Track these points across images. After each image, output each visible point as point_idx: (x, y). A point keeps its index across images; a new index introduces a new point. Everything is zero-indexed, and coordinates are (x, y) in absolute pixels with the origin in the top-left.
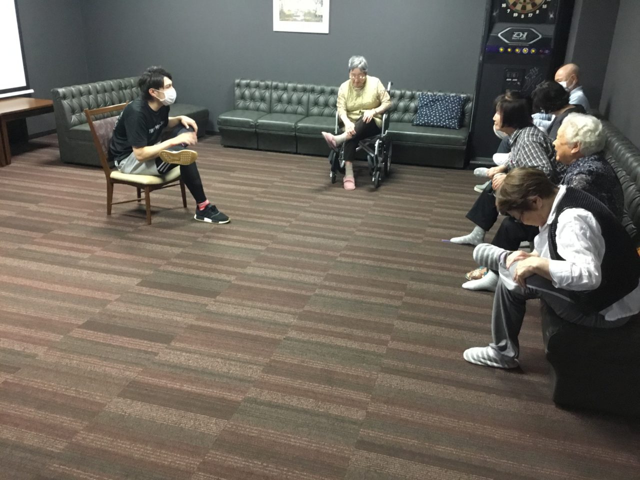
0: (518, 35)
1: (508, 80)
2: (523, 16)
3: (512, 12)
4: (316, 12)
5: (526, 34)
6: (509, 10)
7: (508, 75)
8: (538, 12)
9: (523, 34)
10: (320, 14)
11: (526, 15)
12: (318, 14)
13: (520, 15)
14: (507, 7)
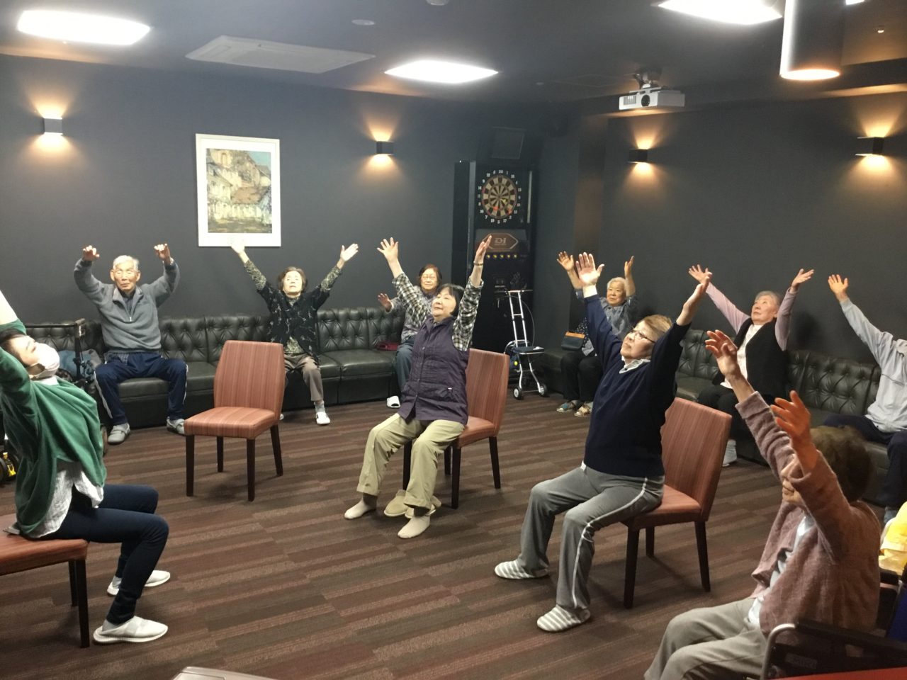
0: (499, 241)
1: (496, 287)
2: (499, 222)
3: (490, 218)
4: (262, 220)
5: (505, 239)
6: (487, 216)
7: (497, 282)
8: (510, 217)
9: (503, 239)
10: (268, 223)
11: (502, 220)
12: (266, 222)
13: (496, 220)
14: (485, 213)
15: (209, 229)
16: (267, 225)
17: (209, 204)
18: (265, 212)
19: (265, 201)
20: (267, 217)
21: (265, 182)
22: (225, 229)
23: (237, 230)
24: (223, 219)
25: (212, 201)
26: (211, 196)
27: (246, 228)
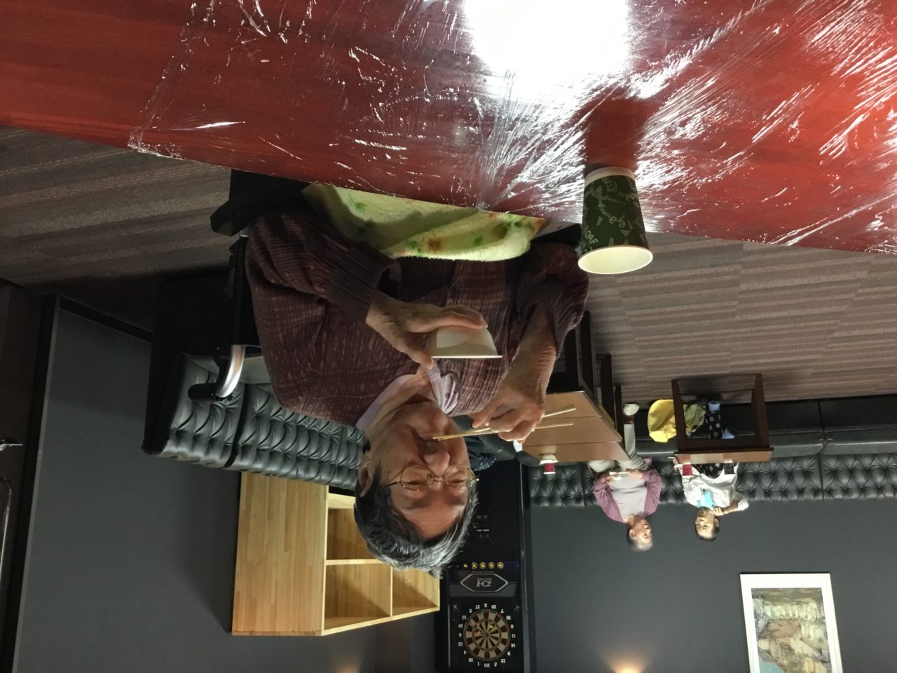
0: (486, 584)
1: (488, 530)
2: (486, 605)
3: (498, 610)
4: (763, 603)
5: (478, 585)
6: (502, 612)
7: (488, 536)
8: (471, 611)
9: (481, 585)
10: (756, 599)
11: (482, 607)
13: (489, 607)
14: (504, 616)
15: (821, 592)
16: (757, 597)
17: (824, 618)
18: (761, 611)
19: (762, 623)
20: (758, 606)
21: (765, 645)
22: (803, 592)
23: (791, 592)
24: (807, 603)
25: (821, 621)
26: (822, 627)
27: (781, 593)
